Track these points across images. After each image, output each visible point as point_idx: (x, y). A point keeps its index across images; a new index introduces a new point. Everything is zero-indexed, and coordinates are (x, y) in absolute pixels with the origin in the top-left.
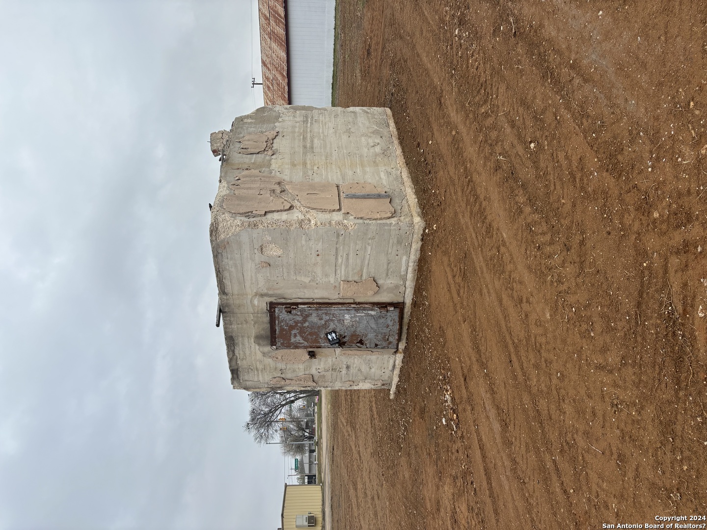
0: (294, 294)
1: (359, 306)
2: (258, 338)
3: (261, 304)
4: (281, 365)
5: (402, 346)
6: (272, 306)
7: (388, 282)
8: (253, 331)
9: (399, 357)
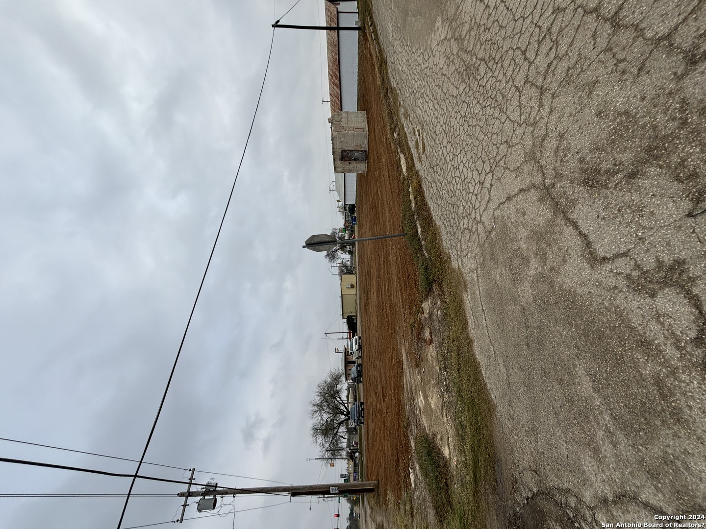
0: (346, 149)
1: (358, 151)
2: (339, 159)
3: (340, 151)
4: (344, 166)
5: (367, 161)
6: (342, 151)
7: (363, 146)
8: (338, 158)
9: (367, 164)
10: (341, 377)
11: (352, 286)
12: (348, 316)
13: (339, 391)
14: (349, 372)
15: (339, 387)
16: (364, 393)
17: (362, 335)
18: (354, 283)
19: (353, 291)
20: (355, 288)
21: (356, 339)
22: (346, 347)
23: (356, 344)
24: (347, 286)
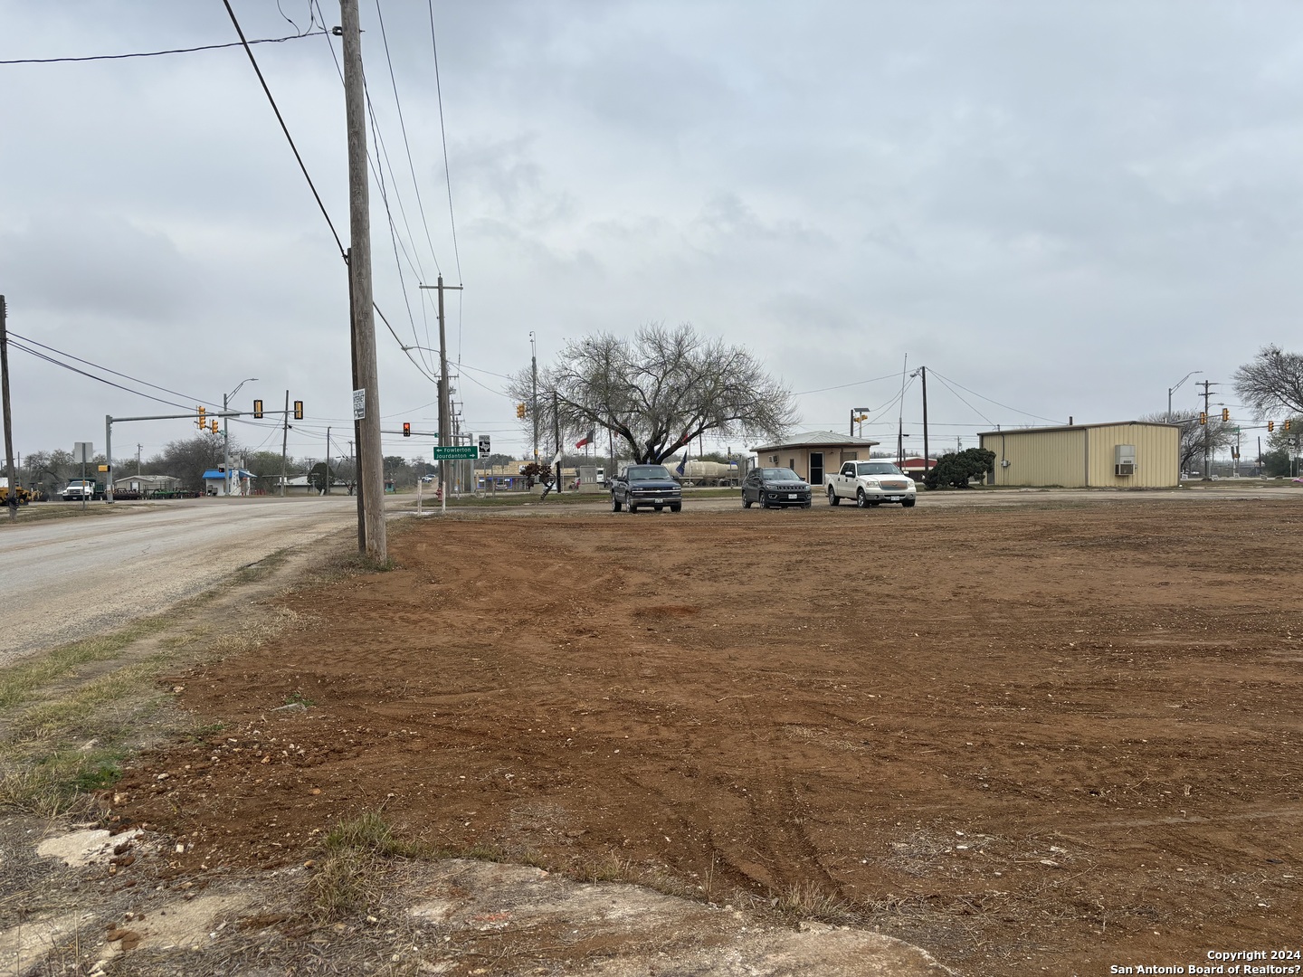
10: (769, 431)
11: (1123, 471)
12: (992, 455)
13: (722, 427)
14: (785, 460)
15: (736, 425)
16: (710, 514)
17: (923, 510)
18: (1137, 479)
19: (1100, 474)
20: (1112, 482)
21: (903, 486)
22: (873, 449)
23: (884, 486)
24: (1124, 451)
